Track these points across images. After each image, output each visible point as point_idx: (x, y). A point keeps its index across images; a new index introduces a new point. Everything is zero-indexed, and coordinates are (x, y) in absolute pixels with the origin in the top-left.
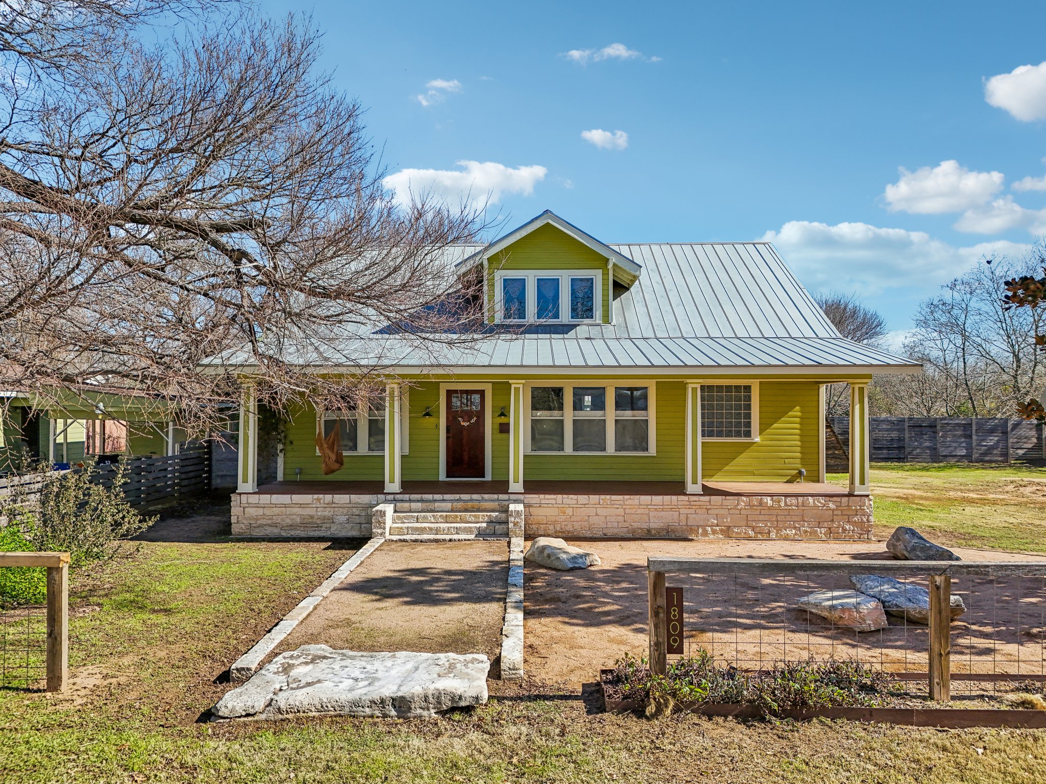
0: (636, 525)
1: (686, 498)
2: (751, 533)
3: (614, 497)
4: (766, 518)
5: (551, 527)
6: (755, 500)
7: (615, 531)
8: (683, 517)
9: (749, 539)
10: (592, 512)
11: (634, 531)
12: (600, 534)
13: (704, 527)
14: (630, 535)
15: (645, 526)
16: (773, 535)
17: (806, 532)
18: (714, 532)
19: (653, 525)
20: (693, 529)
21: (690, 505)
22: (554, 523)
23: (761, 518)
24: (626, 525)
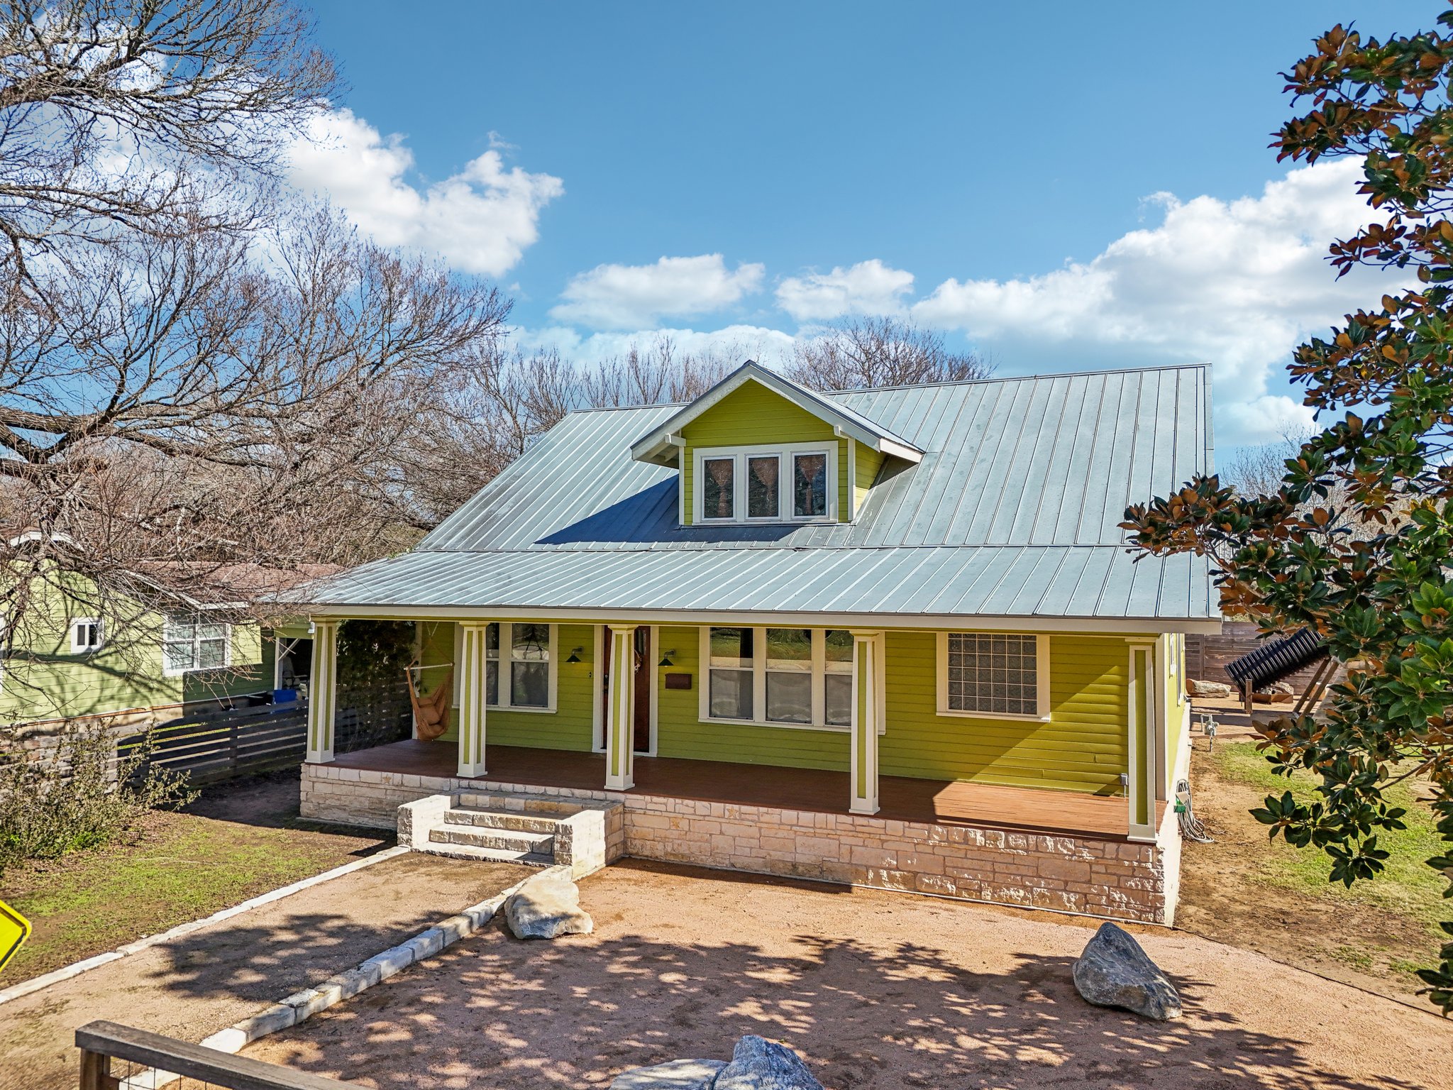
0: (776, 855)
1: (848, 819)
2: (951, 888)
3: (745, 808)
4: (976, 864)
5: (660, 846)
6: (956, 833)
7: (747, 861)
8: (845, 850)
9: (947, 897)
10: (715, 828)
11: (773, 864)
12: (724, 864)
13: (877, 869)
14: (767, 871)
15: (789, 858)
16: (987, 894)
17: (1042, 896)
18: (892, 880)
19: (801, 859)
20: (860, 872)
21: (854, 831)
22: (664, 840)
23: (967, 863)
24: (763, 853)
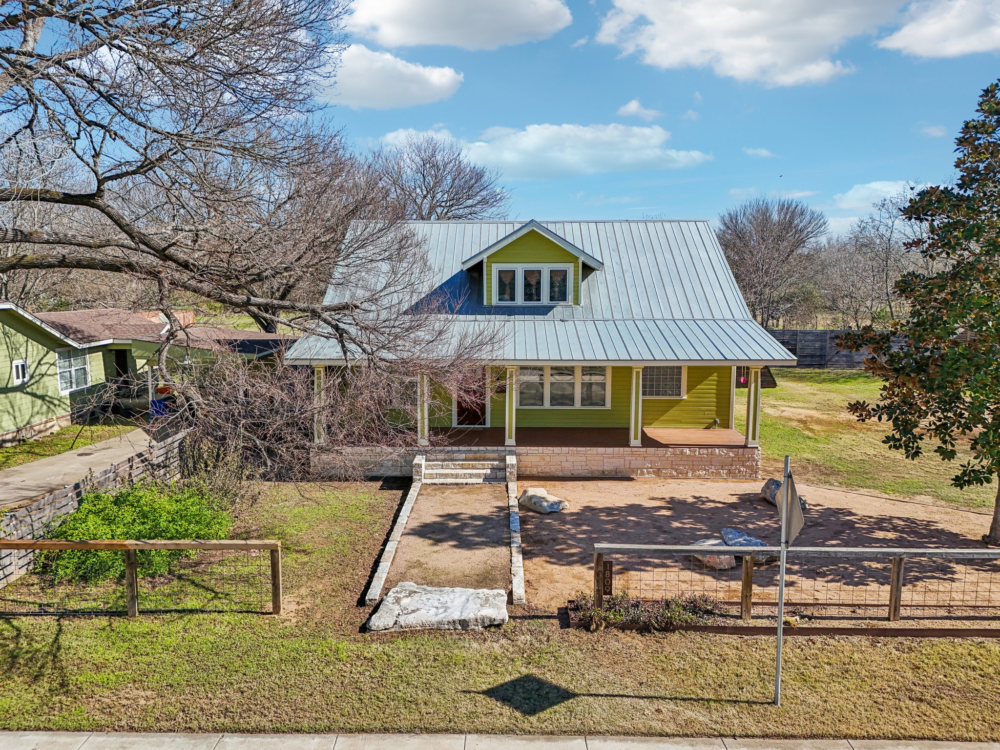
0: (594, 468)
1: (629, 449)
2: (674, 473)
3: (579, 449)
4: (685, 463)
5: (535, 470)
6: (678, 451)
7: (580, 472)
8: (627, 463)
9: (673, 477)
10: (563, 459)
11: (592, 472)
12: (568, 474)
13: (642, 469)
14: (590, 475)
15: (600, 468)
16: (690, 475)
17: (713, 472)
18: (648, 473)
19: (606, 468)
20: (634, 471)
21: (632, 454)
22: (537, 466)
23: (682, 463)
24: (588, 468)
